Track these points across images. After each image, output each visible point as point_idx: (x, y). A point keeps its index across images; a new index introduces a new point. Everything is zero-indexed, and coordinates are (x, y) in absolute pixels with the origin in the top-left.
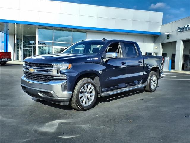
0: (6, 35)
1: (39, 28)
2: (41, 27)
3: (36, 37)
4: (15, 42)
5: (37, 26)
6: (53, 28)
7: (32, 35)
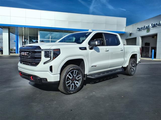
0: (16, 36)
3: (38, 37)
4: (23, 41)
5: (39, 29)
7: (35, 35)
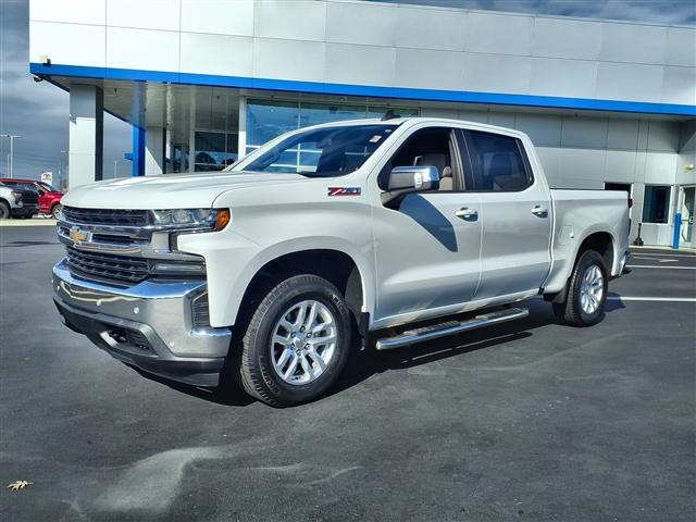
0: (137, 130)
1: (250, 101)
2: (256, 95)
3: (237, 135)
4: (168, 156)
5: (242, 92)
6: (300, 98)
7: (224, 129)
